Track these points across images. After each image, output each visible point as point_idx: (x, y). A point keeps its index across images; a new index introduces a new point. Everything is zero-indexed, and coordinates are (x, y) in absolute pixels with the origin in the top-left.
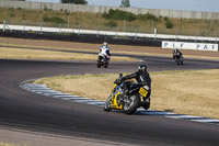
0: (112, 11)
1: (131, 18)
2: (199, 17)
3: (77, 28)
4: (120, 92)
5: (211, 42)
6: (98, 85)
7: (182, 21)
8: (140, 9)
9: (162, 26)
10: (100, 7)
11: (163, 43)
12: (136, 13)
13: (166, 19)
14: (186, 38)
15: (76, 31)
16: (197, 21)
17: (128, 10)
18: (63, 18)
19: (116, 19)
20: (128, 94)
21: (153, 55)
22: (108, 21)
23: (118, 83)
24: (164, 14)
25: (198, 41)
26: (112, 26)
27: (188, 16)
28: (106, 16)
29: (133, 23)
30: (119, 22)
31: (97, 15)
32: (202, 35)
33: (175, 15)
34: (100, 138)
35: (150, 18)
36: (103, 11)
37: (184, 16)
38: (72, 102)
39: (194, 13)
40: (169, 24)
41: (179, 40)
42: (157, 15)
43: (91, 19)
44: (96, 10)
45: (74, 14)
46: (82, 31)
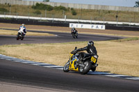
0: (38, 4)
1: (50, 8)
2: (93, 8)
3: (16, 15)
4: (76, 59)
5: (101, 24)
6: (29, 51)
7: (82, 11)
8: (56, 3)
9: (70, 14)
10: (30, 2)
11: (70, 24)
12: (53, 5)
13: (72, 9)
14: (85, 21)
15: (15, 17)
16: (92, 11)
17: (48, 3)
18: (7, 8)
19: (41, 9)
20: (82, 61)
21: (64, 32)
22: (35, 10)
23: (74, 53)
24: (71, 6)
25: (93, 23)
26: (38, 14)
27: (86, 7)
28: (34, 7)
29: (51, 12)
30: (42, 11)
31: (28, 7)
32: (95, 20)
33: (78, 7)
34: (30, 84)
35: (62, 9)
36: (32, 4)
37: (83, 8)
38: (12, 61)
39: (90, 5)
40: (74, 13)
41: (80, 23)
42: (66, 7)
43: (24, 9)
44: (28, 4)
45: (14, 6)
46: (19, 17)
